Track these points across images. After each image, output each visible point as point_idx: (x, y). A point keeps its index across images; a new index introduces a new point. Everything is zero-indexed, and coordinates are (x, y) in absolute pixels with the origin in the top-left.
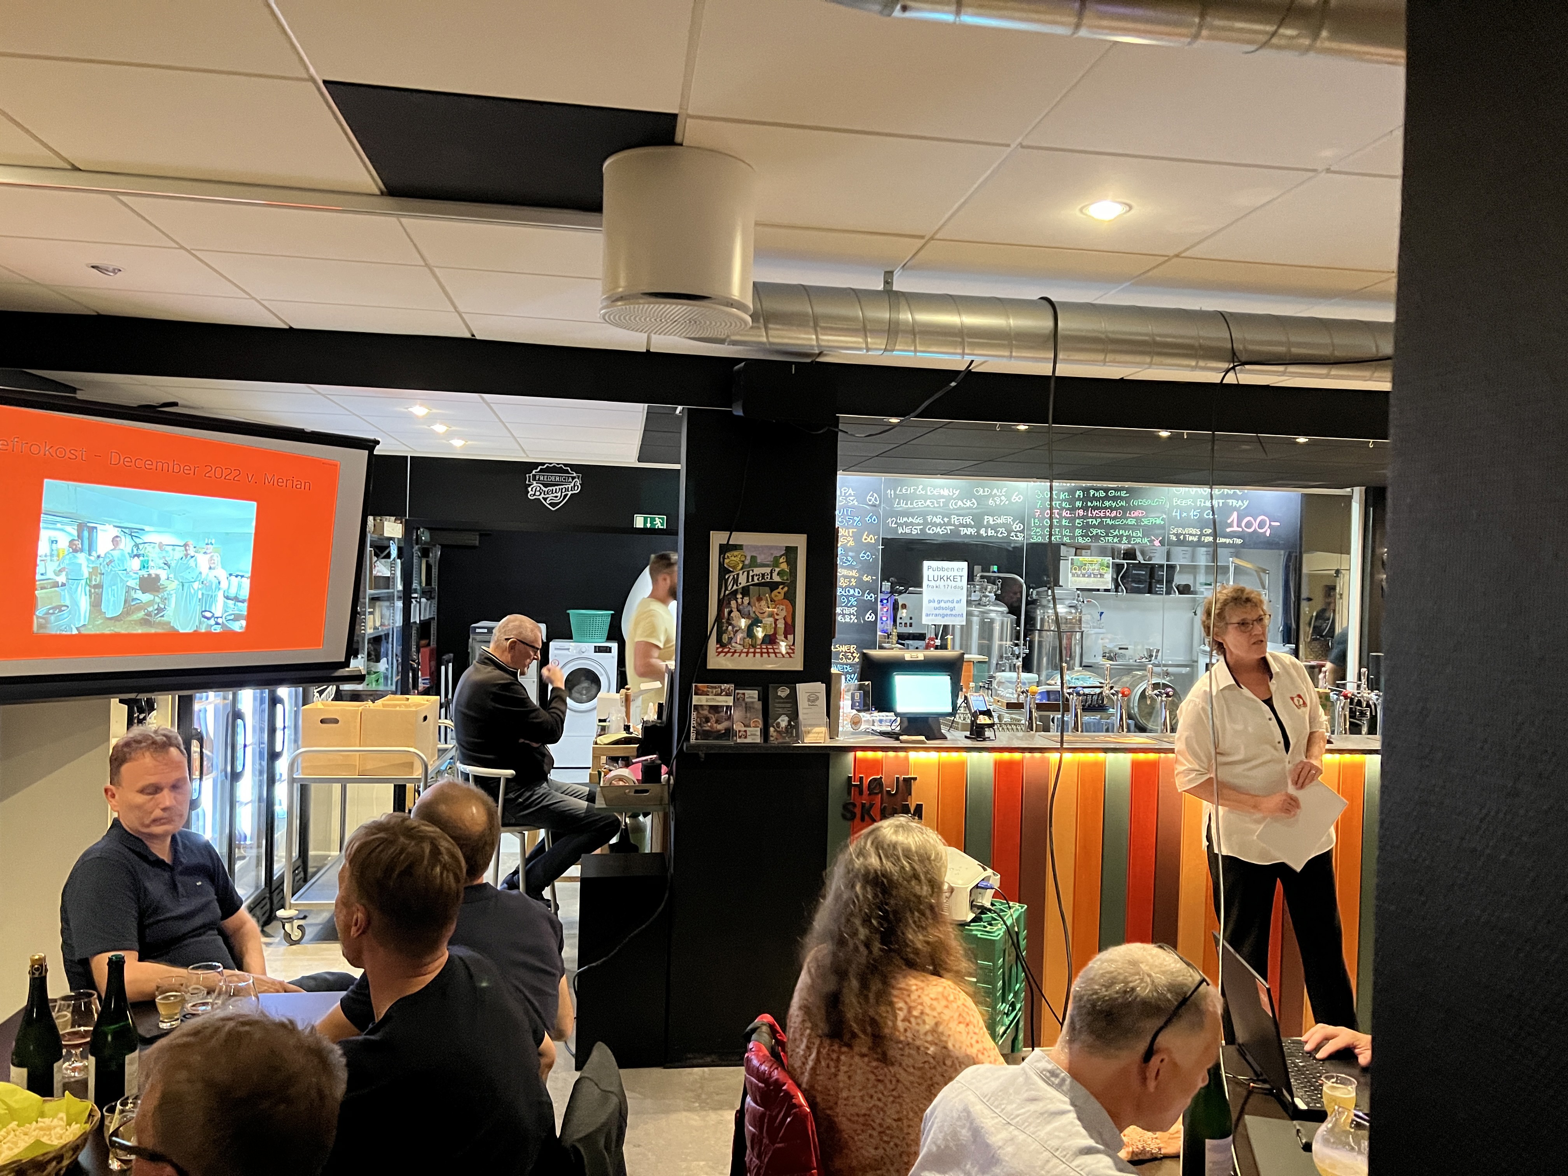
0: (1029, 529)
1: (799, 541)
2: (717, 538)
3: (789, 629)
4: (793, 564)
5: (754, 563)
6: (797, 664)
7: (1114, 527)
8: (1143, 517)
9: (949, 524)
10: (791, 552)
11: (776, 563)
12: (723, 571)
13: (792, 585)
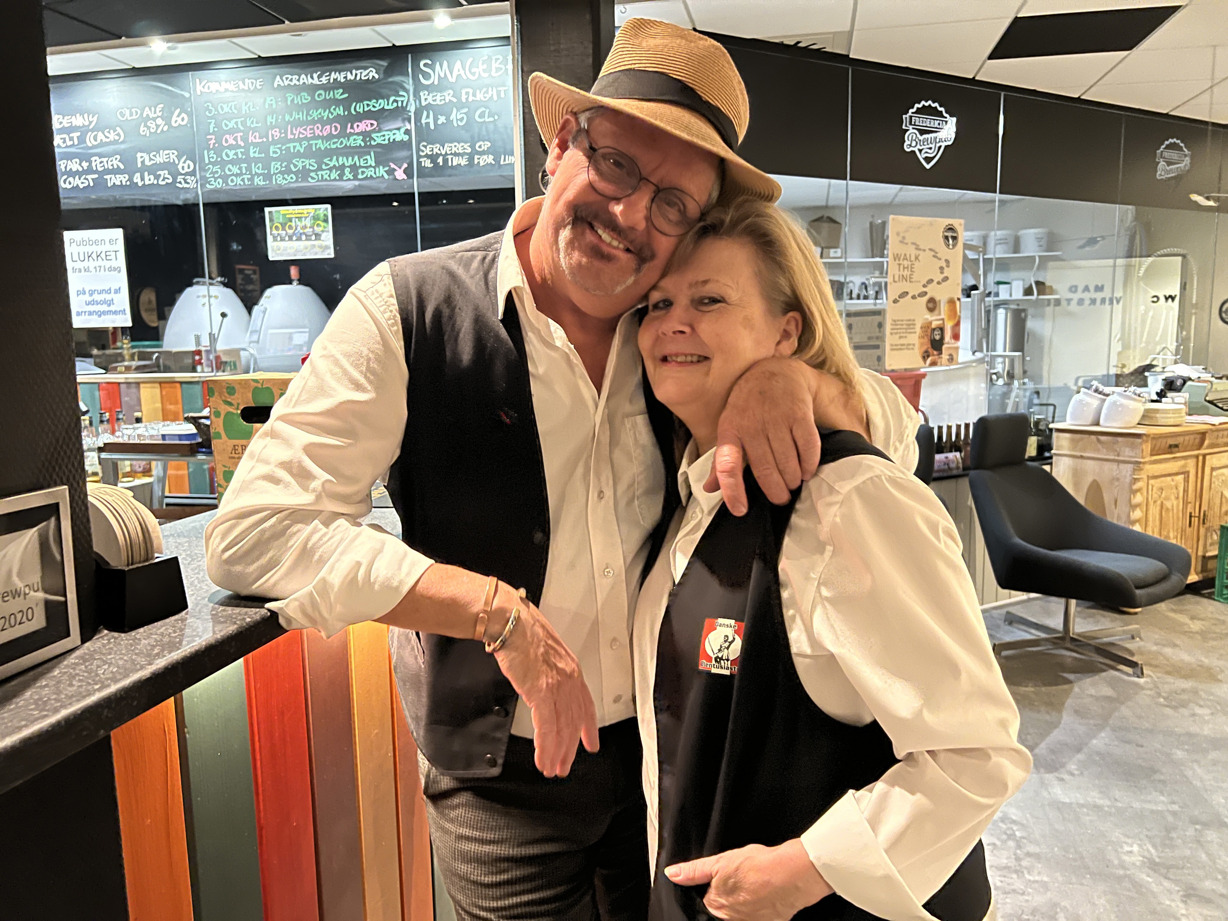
0: (202, 169)
7: (330, 153)
8: (374, 131)
9: (90, 171)
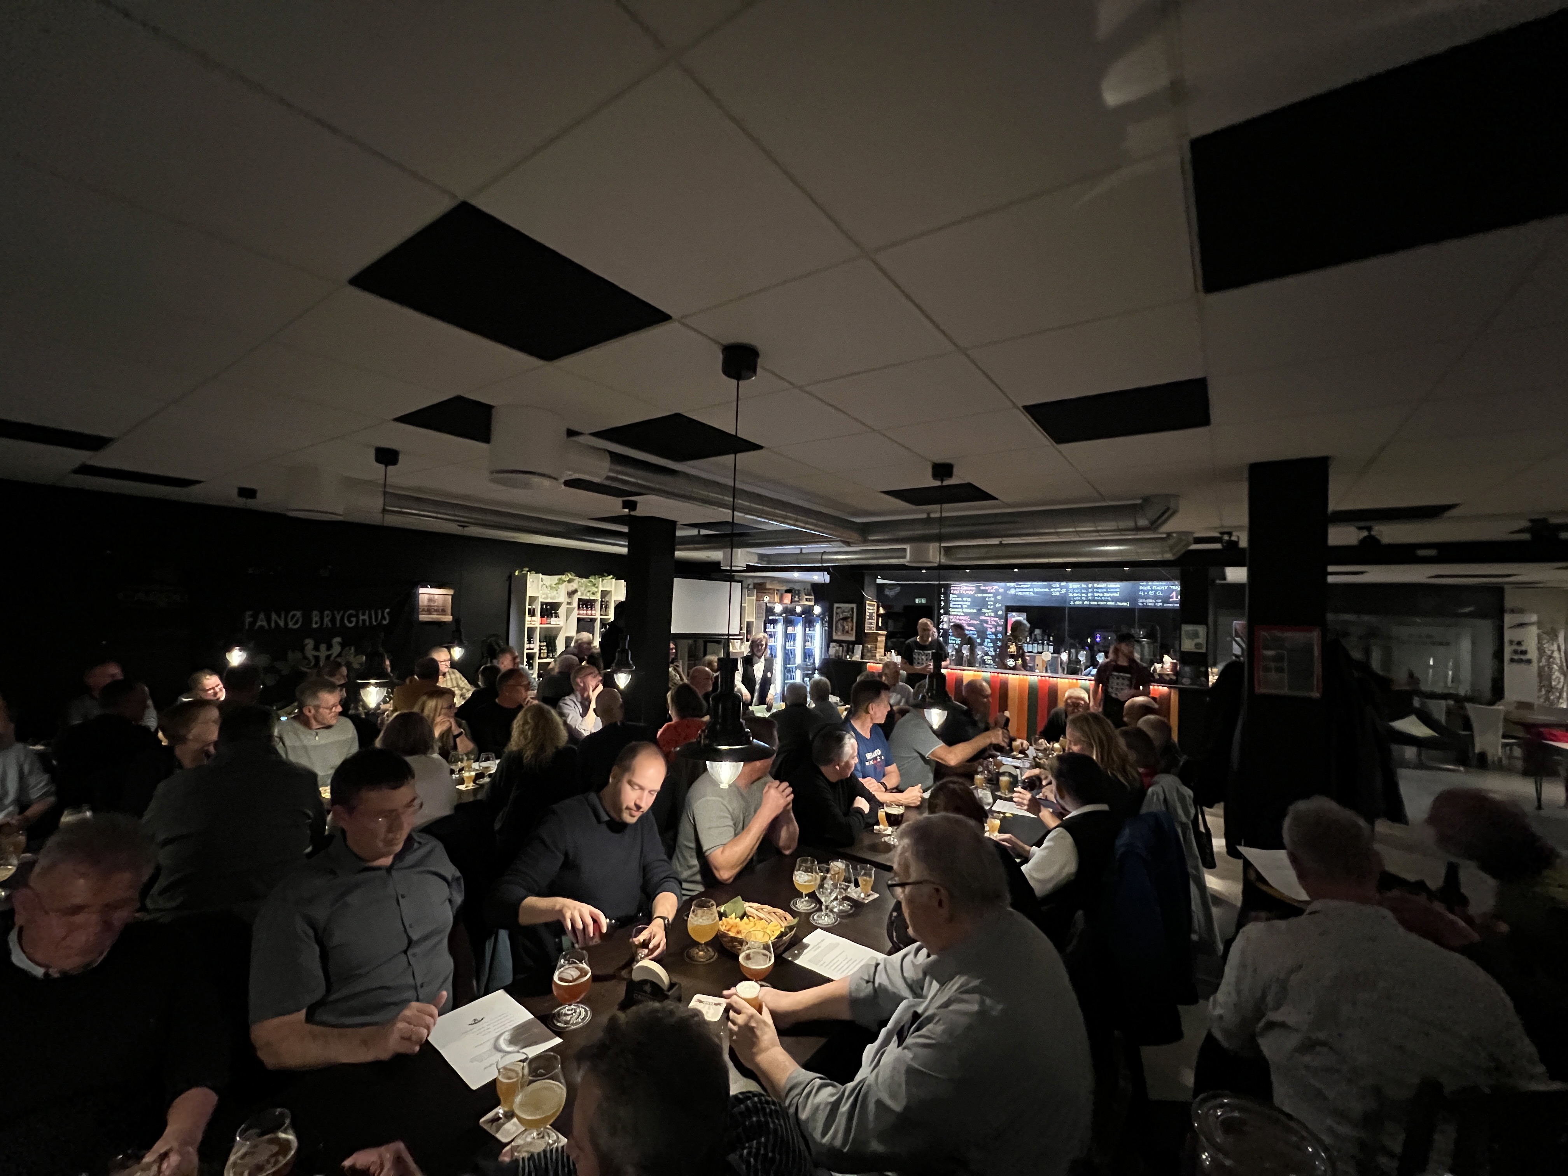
1: (854, 606)
2: (836, 605)
3: (852, 630)
4: (853, 612)
5: (844, 612)
6: (853, 638)
10: (852, 609)
11: (848, 612)
12: (837, 613)
13: (852, 618)
